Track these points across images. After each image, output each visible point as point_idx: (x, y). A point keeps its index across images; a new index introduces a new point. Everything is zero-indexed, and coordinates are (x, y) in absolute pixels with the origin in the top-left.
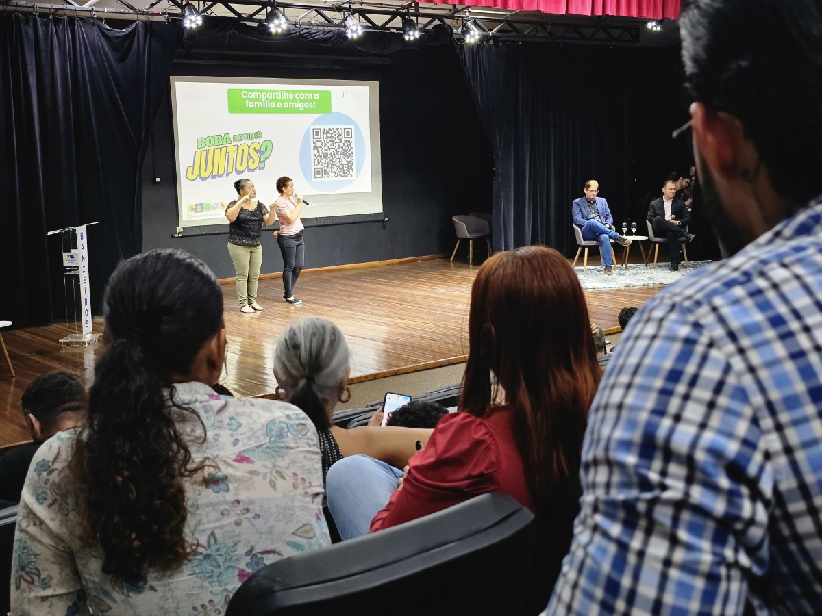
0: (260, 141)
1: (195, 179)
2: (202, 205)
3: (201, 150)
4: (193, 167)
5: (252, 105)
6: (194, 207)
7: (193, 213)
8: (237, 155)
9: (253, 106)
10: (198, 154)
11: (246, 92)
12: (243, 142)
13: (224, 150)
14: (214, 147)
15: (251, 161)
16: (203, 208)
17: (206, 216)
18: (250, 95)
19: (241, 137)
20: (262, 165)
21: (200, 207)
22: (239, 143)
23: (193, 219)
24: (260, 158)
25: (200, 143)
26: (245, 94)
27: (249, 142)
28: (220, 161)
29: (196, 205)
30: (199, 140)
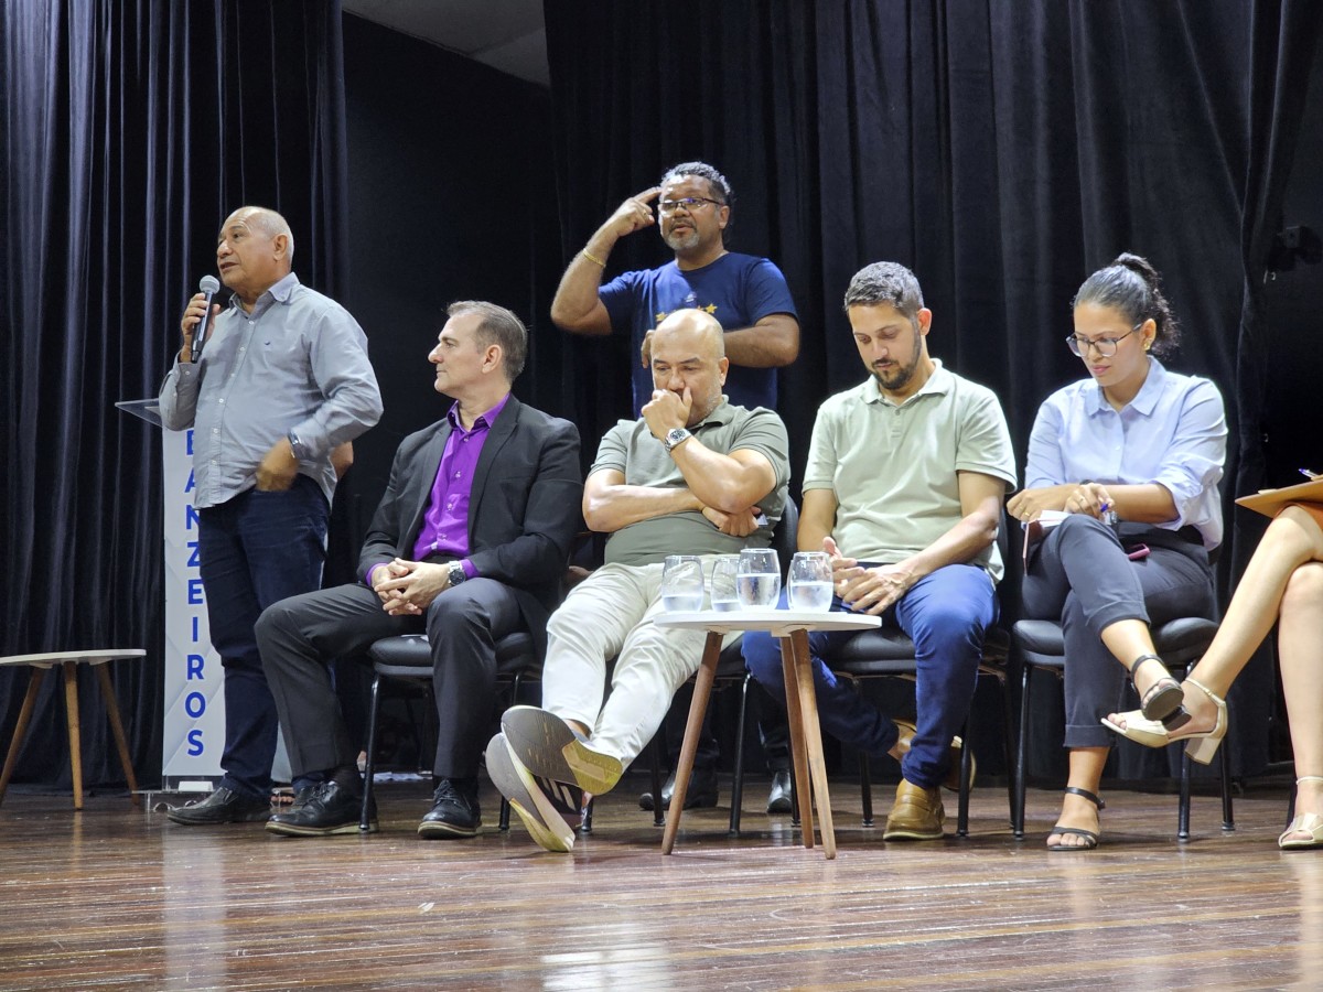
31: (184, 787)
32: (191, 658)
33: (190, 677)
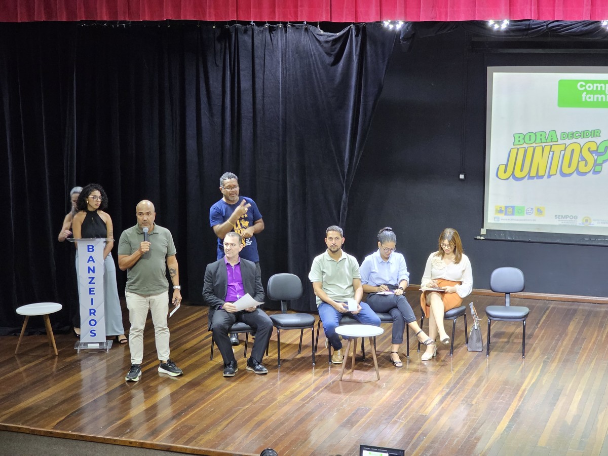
0: (598, 140)
1: (508, 179)
2: (513, 207)
3: (518, 147)
4: (506, 166)
5: (591, 98)
6: (503, 209)
7: (502, 216)
8: (564, 155)
9: (592, 100)
10: (514, 152)
11: (584, 84)
12: (574, 140)
13: (547, 149)
14: (534, 145)
15: (582, 163)
16: (513, 211)
17: (518, 220)
18: (589, 87)
19: (572, 135)
20: (598, 168)
21: (510, 210)
22: (567, 142)
23: (501, 222)
24: (595, 161)
25: (517, 139)
26: (581, 86)
27: (582, 141)
28: (540, 161)
29: (506, 207)
30: (517, 136)
31: (90, 346)
32: (90, 310)
33: (90, 315)
